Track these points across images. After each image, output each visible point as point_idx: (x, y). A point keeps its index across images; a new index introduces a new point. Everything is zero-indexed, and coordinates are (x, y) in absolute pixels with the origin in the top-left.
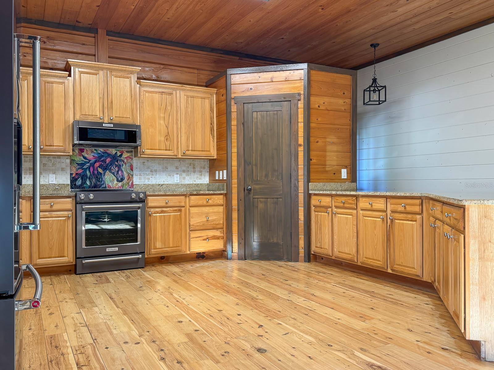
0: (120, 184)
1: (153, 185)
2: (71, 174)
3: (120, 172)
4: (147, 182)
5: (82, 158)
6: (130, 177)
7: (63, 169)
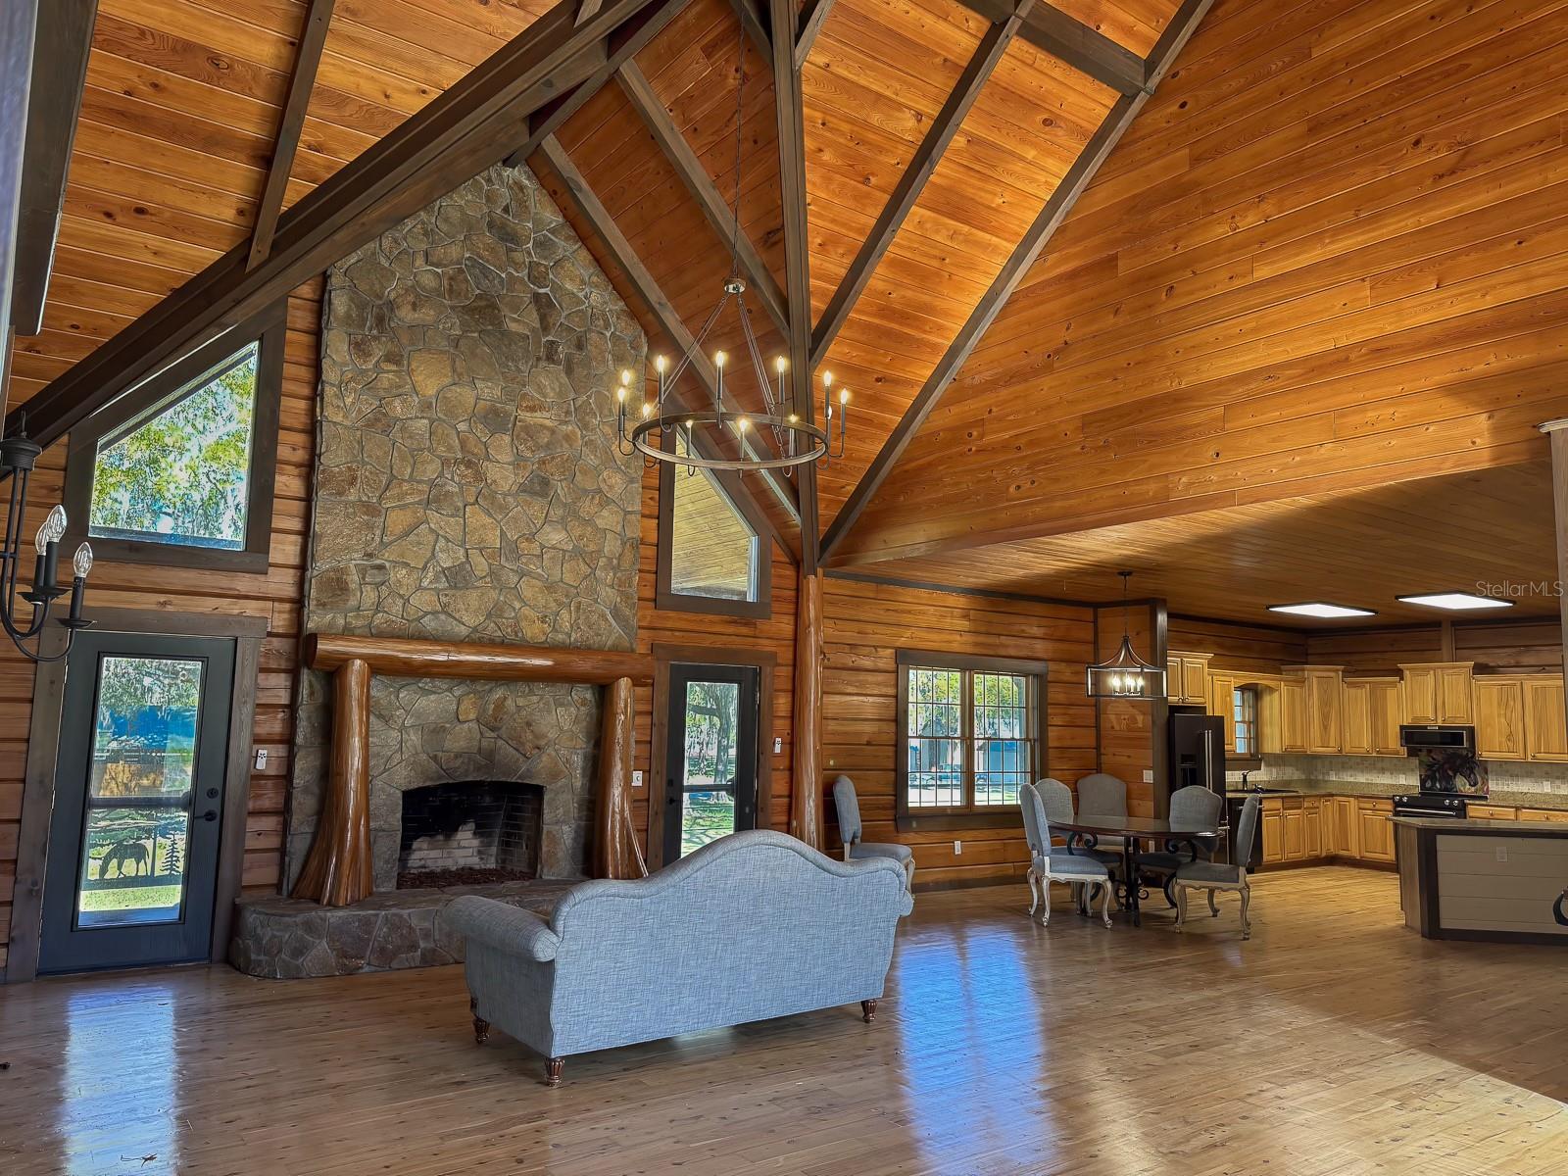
0: (1473, 789)
1: (1513, 793)
2: (1421, 776)
3: (1472, 776)
4: (1506, 789)
5: (1431, 760)
6: (1485, 782)
7: (1413, 770)
